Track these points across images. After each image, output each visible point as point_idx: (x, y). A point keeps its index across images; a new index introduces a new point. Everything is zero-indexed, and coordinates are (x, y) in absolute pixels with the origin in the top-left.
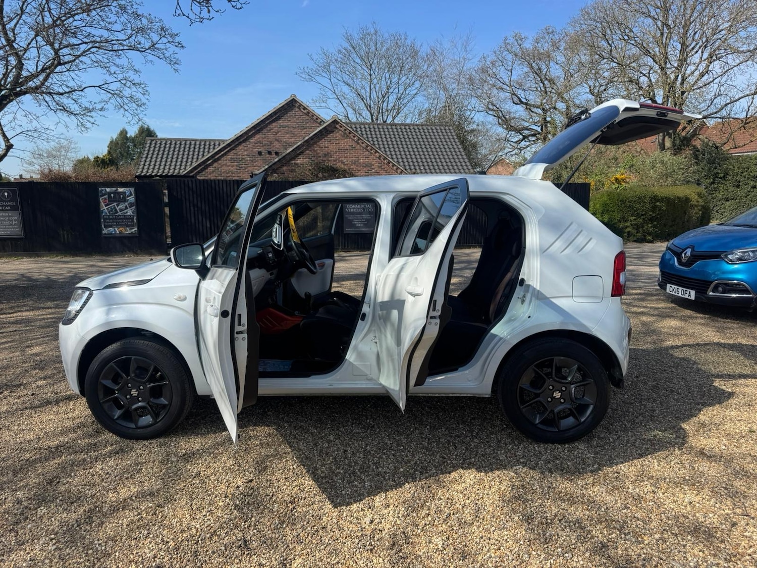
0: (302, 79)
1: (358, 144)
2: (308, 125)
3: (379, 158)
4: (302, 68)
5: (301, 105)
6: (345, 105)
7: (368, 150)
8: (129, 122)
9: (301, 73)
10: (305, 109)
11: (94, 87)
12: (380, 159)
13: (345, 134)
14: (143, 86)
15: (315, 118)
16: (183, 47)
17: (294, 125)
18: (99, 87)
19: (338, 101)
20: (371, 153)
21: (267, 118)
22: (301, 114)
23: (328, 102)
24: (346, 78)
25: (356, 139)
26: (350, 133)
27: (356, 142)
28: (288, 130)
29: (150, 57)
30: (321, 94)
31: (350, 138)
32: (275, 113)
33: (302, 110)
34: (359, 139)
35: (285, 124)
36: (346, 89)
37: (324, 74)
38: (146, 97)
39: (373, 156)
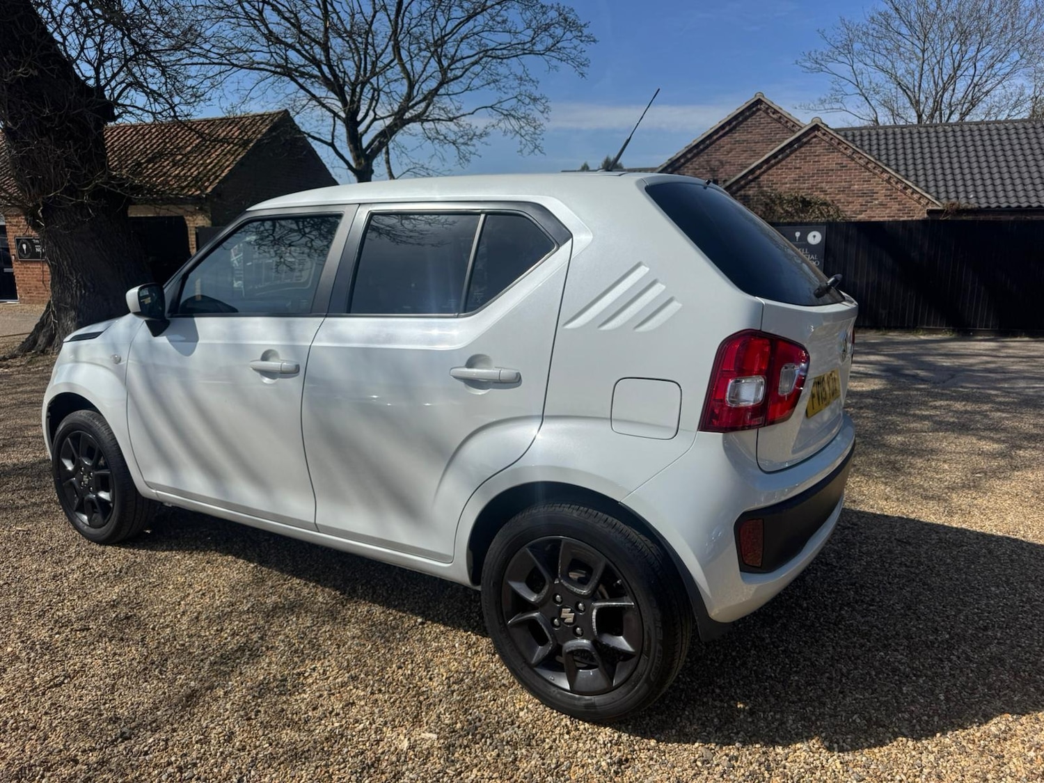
0: (805, 69)
1: (853, 159)
2: (778, 136)
3: (888, 181)
4: (807, 53)
5: (769, 107)
6: (873, 103)
7: (868, 169)
8: (521, 151)
9: (805, 60)
10: (775, 112)
11: (486, 107)
12: (890, 183)
13: (832, 145)
14: (543, 101)
15: (789, 124)
16: (594, 41)
17: (757, 138)
18: (491, 107)
19: (864, 99)
20: (875, 174)
21: (716, 132)
22: (769, 120)
23: (845, 101)
24: (881, 61)
25: (849, 152)
26: (839, 144)
27: (849, 157)
28: (746, 147)
29: (554, 62)
30: (833, 89)
31: (840, 151)
32: (729, 123)
33: (771, 114)
34: (855, 152)
35: (744, 138)
36: (880, 77)
37: (841, 58)
38: (546, 115)
39: (877, 179)
